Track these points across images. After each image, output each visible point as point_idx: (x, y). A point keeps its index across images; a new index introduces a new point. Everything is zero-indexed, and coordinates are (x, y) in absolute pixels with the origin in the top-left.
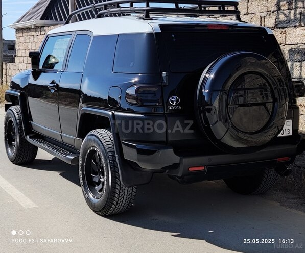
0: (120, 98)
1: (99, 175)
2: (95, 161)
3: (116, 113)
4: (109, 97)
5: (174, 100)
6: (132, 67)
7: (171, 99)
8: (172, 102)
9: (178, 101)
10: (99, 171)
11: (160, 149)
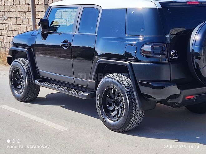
0: (136, 52)
1: (114, 105)
2: (109, 95)
3: (133, 63)
4: (125, 52)
5: (174, 52)
6: (143, 31)
7: (172, 52)
8: (173, 54)
9: (176, 53)
10: (113, 102)
11: (168, 85)
